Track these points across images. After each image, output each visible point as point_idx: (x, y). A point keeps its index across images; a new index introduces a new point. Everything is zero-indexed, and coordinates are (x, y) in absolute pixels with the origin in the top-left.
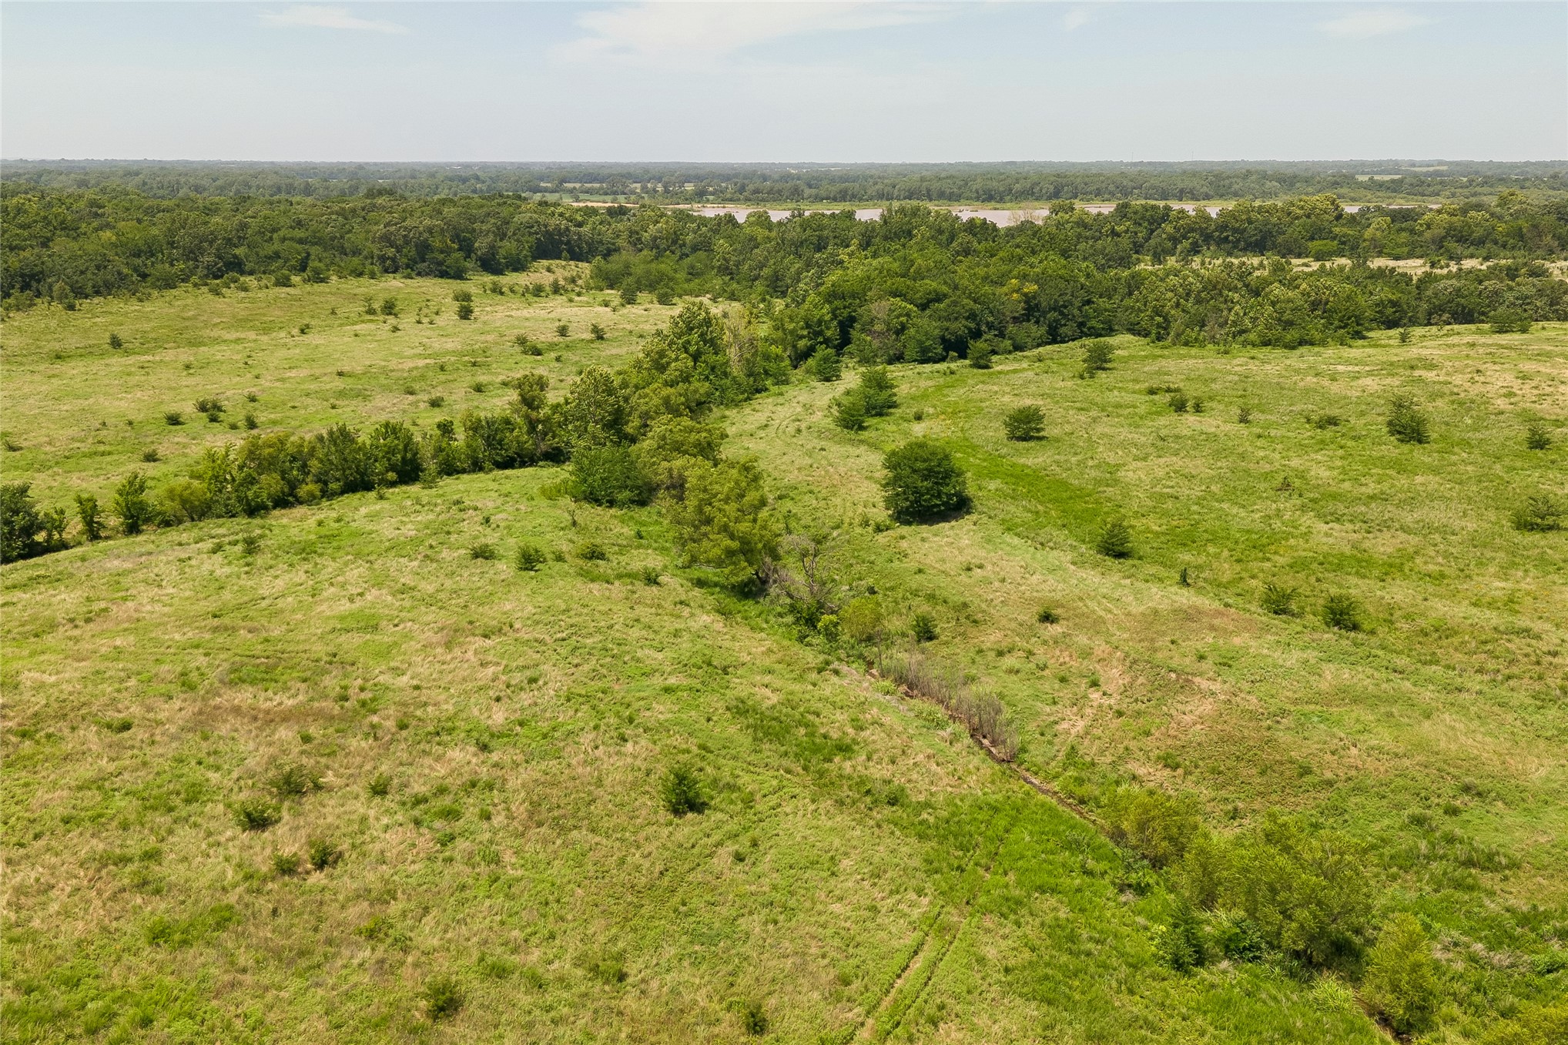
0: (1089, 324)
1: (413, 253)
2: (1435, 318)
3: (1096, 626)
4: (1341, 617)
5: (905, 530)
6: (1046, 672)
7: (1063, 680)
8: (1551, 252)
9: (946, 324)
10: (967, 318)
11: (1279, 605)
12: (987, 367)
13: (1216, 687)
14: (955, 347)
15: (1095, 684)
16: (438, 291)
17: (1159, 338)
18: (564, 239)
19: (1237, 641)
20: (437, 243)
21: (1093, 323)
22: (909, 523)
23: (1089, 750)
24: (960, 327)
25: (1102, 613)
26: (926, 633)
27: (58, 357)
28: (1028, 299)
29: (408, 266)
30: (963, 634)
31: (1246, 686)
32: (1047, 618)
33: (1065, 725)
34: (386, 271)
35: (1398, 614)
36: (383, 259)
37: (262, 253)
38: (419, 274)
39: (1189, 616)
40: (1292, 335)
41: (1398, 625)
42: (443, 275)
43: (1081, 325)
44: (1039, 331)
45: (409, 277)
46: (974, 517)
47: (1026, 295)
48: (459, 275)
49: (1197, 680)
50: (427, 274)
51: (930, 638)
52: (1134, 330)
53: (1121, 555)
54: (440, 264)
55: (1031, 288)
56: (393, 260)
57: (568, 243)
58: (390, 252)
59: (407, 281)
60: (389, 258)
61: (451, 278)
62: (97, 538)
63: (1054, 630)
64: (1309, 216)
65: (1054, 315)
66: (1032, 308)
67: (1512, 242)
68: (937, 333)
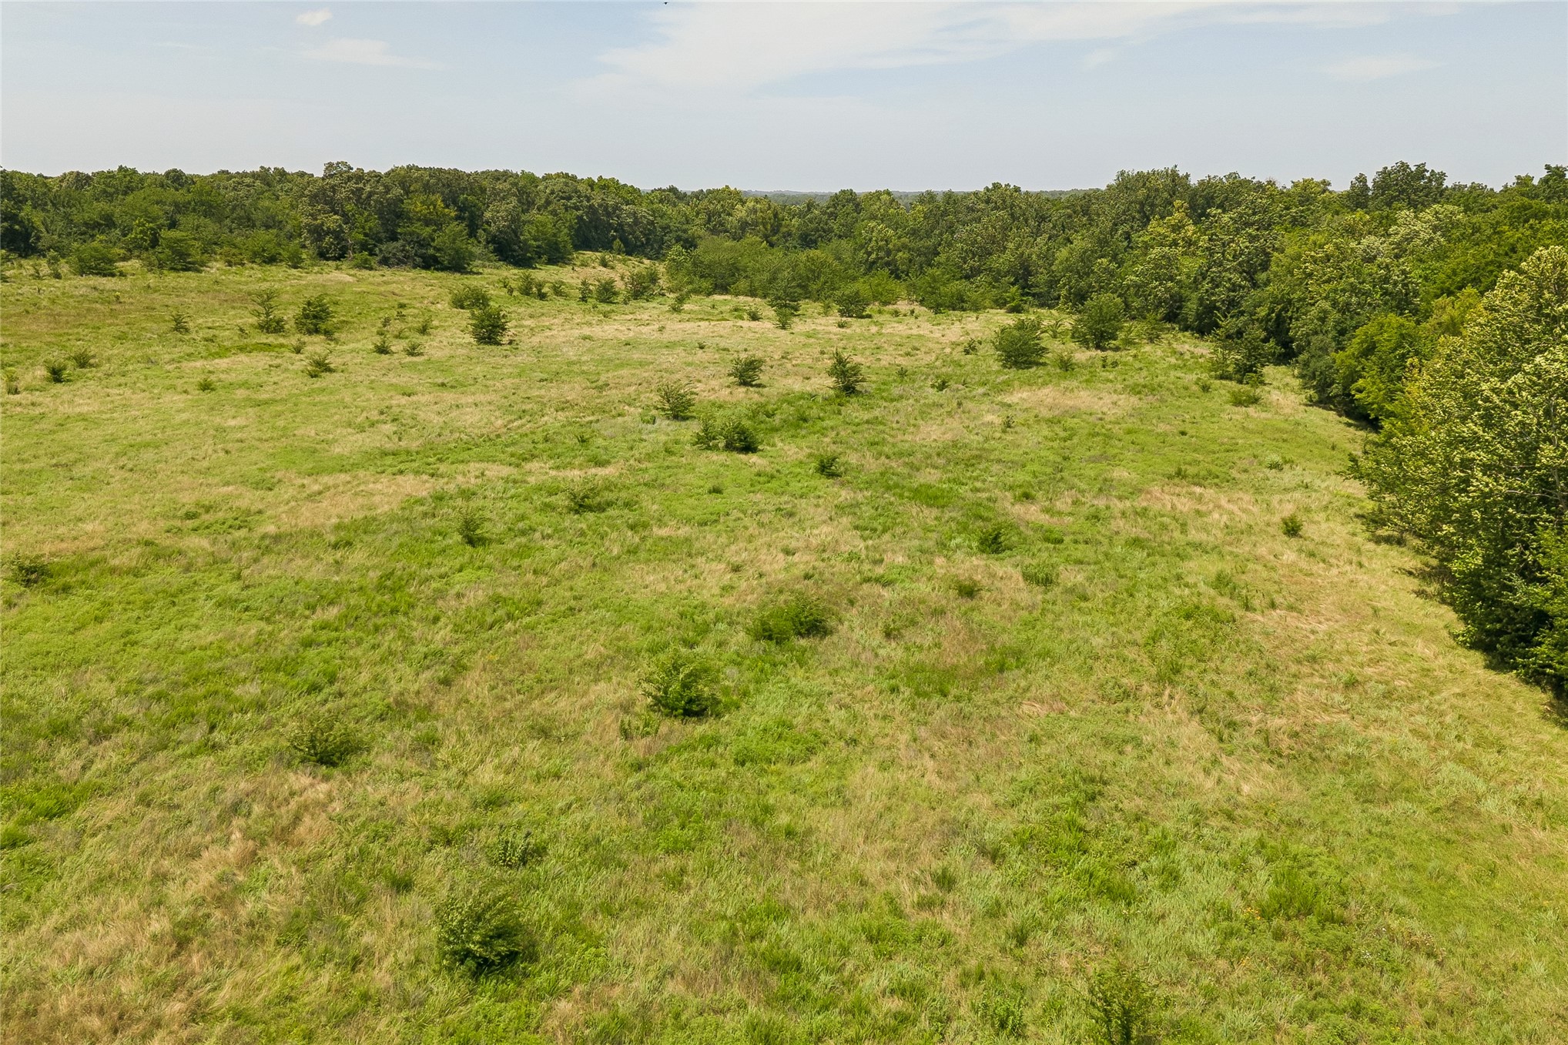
1: (374, 223)
16: (421, 290)
18: (614, 221)
20: (416, 205)
29: (364, 247)
34: (323, 255)
36: (318, 233)
37: (77, 218)
38: (385, 262)
42: (429, 263)
45: (365, 265)
48: (458, 265)
50: (400, 262)
54: (422, 243)
56: (337, 235)
57: (620, 228)
58: (332, 221)
59: (366, 273)
60: (328, 232)
61: (443, 269)
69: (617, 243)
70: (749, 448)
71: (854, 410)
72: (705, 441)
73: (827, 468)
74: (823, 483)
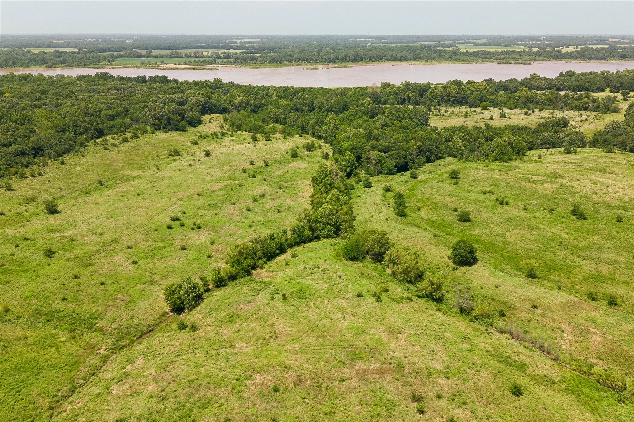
0: (438, 155)
1: (165, 121)
2: (544, 146)
3: (548, 309)
4: (613, 302)
5: (462, 269)
6: (546, 328)
7: (553, 330)
8: (562, 108)
9: (397, 160)
10: (404, 158)
11: (593, 297)
12: (417, 178)
13: (597, 331)
14: (402, 168)
15: (563, 332)
17: (461, 158)
19: (593, 314)
20: (174, 117)
21: (440, 155)
22: (463, 266)
23: (576, 356)
24: (401, 162)
25: (548, 304)
26: (502, 315)
28: (419, 148)
29: (164, 128)
30: (512, 314)
31: (605, 331)
32: (535, 307)
33: (564, 347)
34: (156, 130)
35: (624, 298)
36: (154, 125)
37: (108, 126)
38: (169, 130)
39: (574, 304)
40: (506, 158)
41: (626, 303)
42: (177, 130)
43: (436, 155)
44: (424, 159)
45: (166, 132)
46: (479, 262)
47: (418, 146)
48: (183, 130)
49: (590, 329)
50: (172, 130)
51: (504, 316)
52: (451, 155)
53: (534, 278)
54: (176, 125)
55: (419, 144)
56: (158, 125)
58: (157, 122)
59: (167, 134)
60: (156, 124)
61: (181, 131)
62: (208, 290)
63: (539, 311)
64: (477, 91)
65: (428, 153)
66: (421, 151)
67: (548, 103)
68: (395, 164)
69: (209, 112)
70: (255, 177)
71: (268, 169)
72: (250, 177)
73: (264, 180)
74: (264, 182)
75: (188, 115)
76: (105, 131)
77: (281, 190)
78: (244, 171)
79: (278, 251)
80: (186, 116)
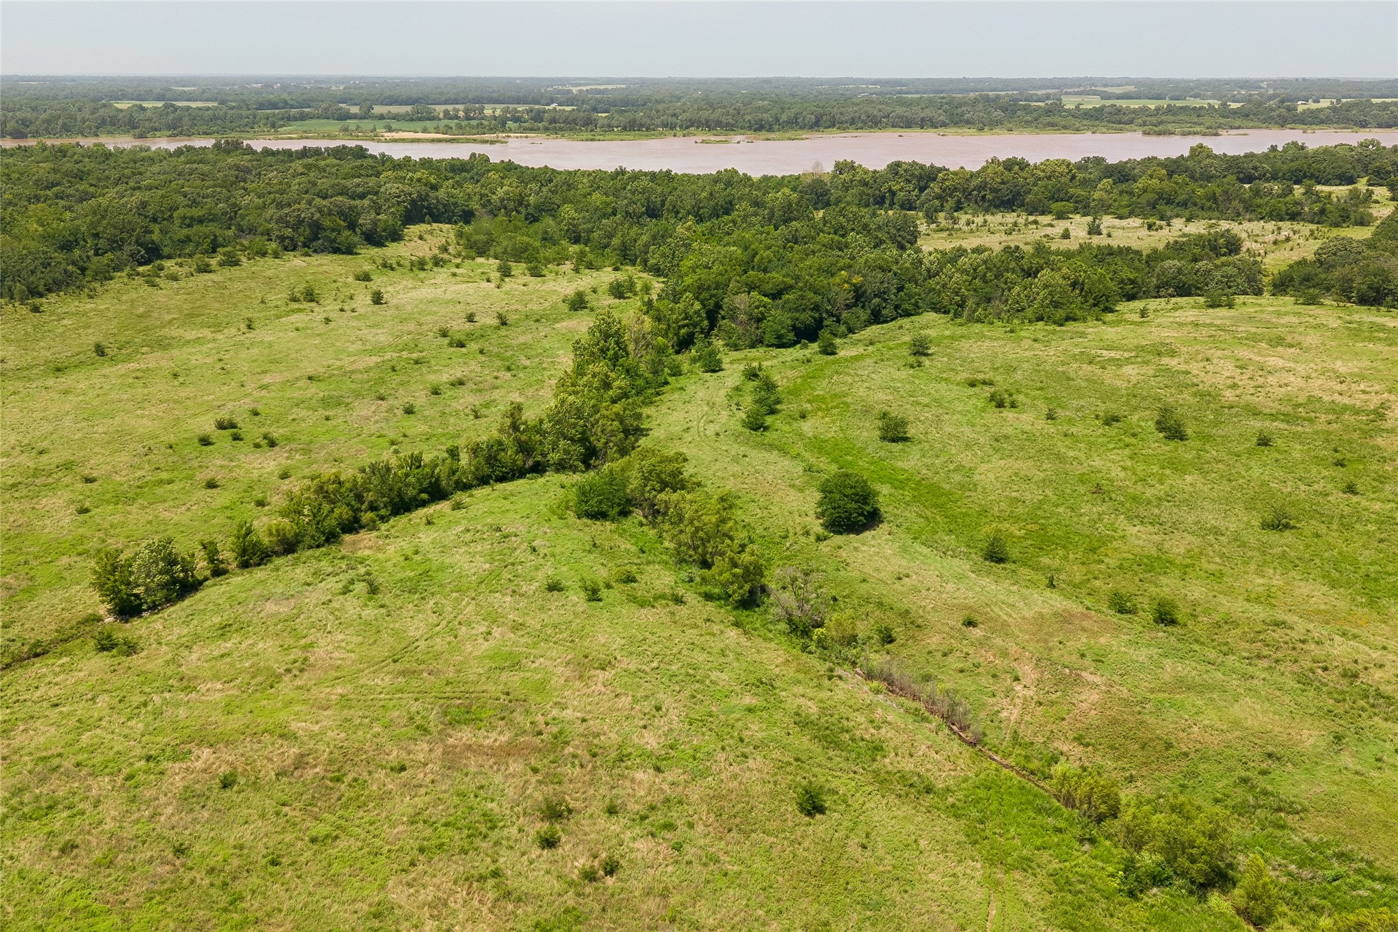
0: (903, 307)
1: (308, 231)
2: (1163, 292)
3: (1003, 628)
4: (1165, 617)
5: (838, 539)
6: (981, 670)
7: (994, 676)
8: (1239, 215)
9: (797, 315)
10: (812, 310)
11: (1122, 606)
12: (834, 353)
13: (1097, 679)
14: (806, 333)
15: (1017, 679)
16: (339, 269)
17: (957, 315)
18: (425, 204)
19: (1102, 640)
20: (327, 222)
21: (906, 306)
22: (841, 533)
23: (1027, 734)
24: (807, 317)
25: (1005, 617)
26: (888, 639)
27: (58, 370)
28: (856, 288)
29: (305, 245)
30: (913, 637)
31: (1116, 678)
32: (970, 623)
33: (1004, 714)
34: (286, 249)
35: (1199, 609)
36: (282, 239)
37: (177, 238)
38: (315, 251)
39: (1065, 619)
40: (1060, 313)
41: (1200, 619)
42: (336, 251)
43: (897, 307)
44: (864, 315)
45: (307, 255)
46: (884, 527)
47: (854, 285)
48: (349, 251)
49: (1083, 674)
50: (323, 251)
51: (891, 642)
52: (936, 309)
53: (1001, 560)
54: (334, 241)
55: (857, 279)
56: (292, 239)
57: (429, 206)
58: (289, 232)
59: (307, 259)
60: (287, 238)
61: (343, 253)
62: (218, 572)
63: (977, 633)
64: (1049, 178)
65: (876, 301)
66: (859, 296)
67: (1208, 204)
68: (789, 322)
69: (427, 218)
70: (463, 346)
71: (503, 332)
72: (450, 345)
73: (481, 352)
74: (480, 356)
75: (365, 220)
76: (166, 251)
77: (509, 374)
78: (444, 334)
79: (424, 496)
80: (361, 221)
